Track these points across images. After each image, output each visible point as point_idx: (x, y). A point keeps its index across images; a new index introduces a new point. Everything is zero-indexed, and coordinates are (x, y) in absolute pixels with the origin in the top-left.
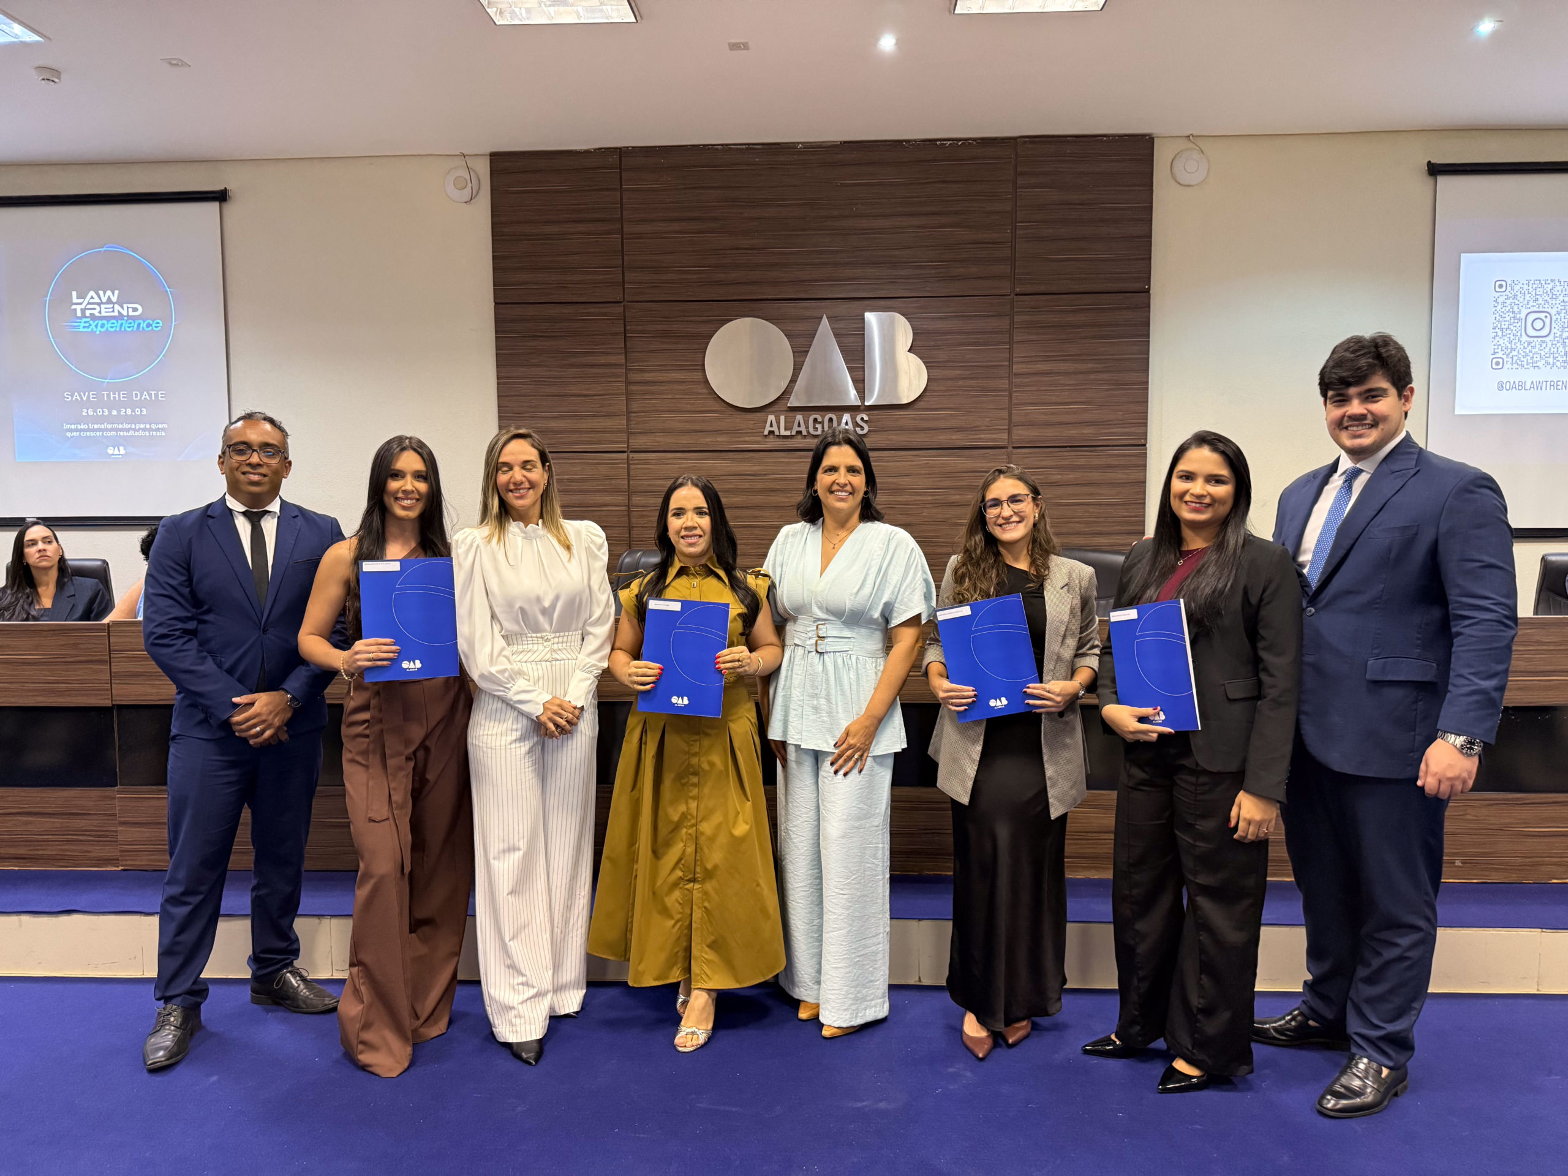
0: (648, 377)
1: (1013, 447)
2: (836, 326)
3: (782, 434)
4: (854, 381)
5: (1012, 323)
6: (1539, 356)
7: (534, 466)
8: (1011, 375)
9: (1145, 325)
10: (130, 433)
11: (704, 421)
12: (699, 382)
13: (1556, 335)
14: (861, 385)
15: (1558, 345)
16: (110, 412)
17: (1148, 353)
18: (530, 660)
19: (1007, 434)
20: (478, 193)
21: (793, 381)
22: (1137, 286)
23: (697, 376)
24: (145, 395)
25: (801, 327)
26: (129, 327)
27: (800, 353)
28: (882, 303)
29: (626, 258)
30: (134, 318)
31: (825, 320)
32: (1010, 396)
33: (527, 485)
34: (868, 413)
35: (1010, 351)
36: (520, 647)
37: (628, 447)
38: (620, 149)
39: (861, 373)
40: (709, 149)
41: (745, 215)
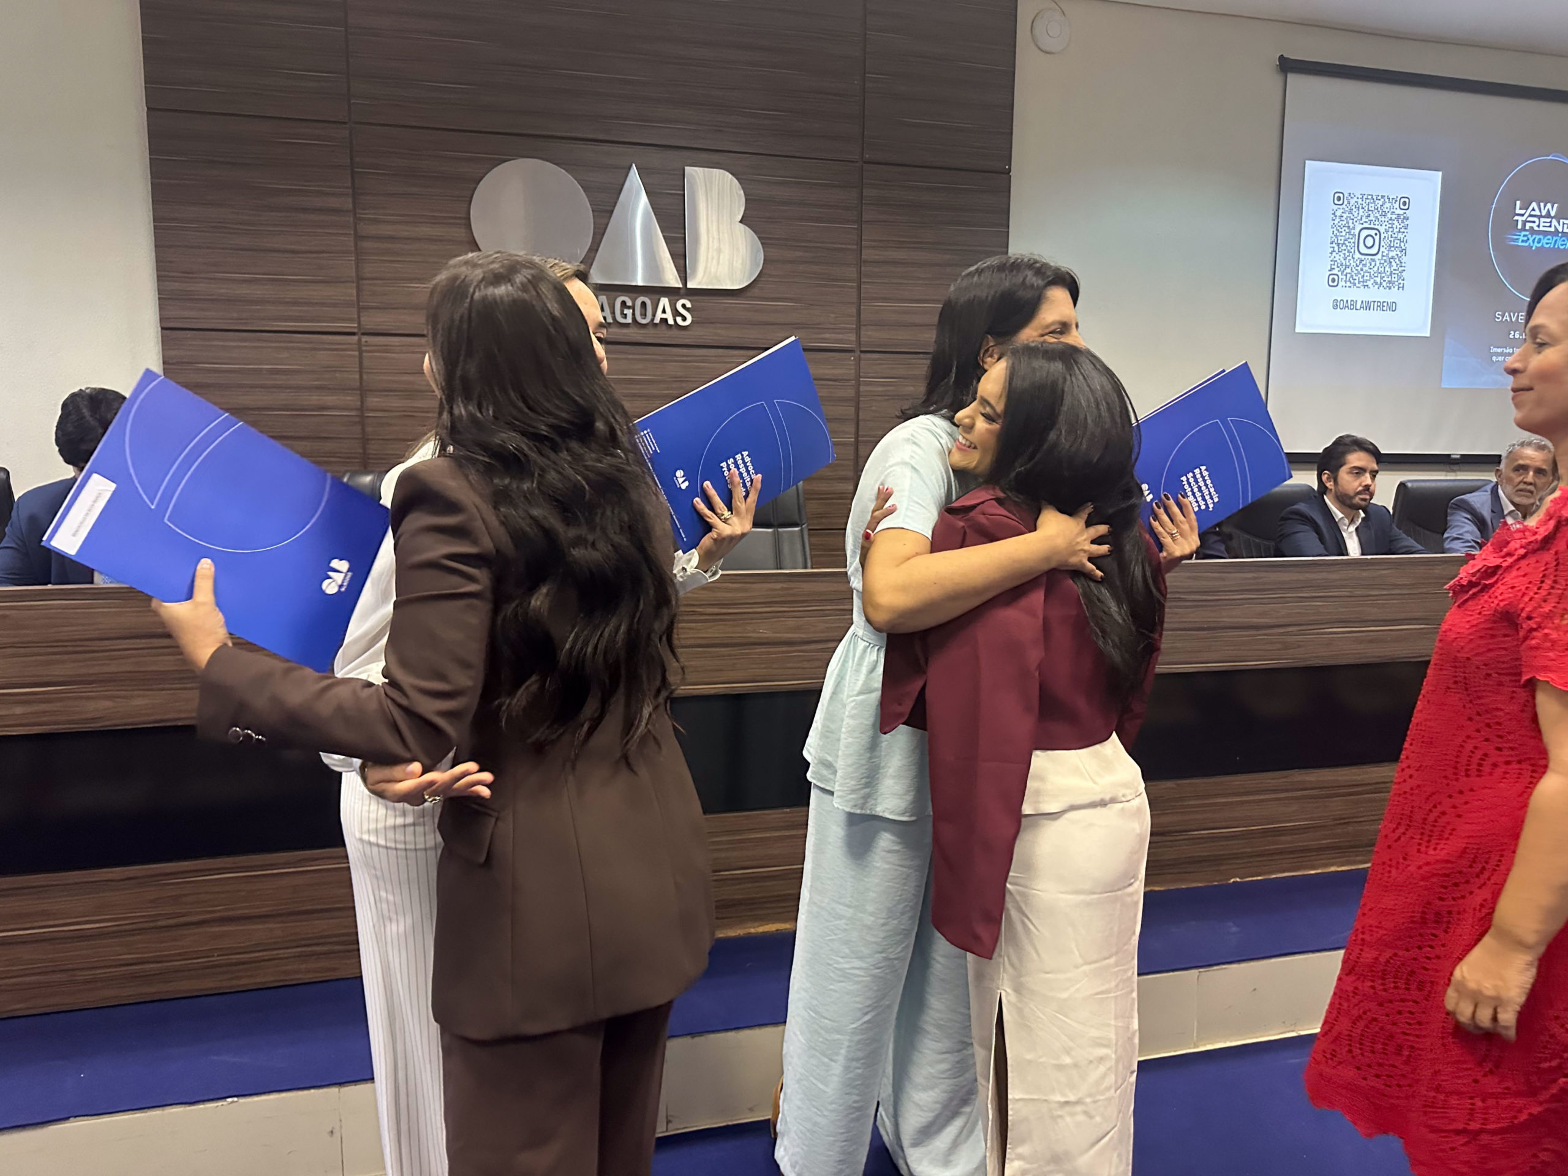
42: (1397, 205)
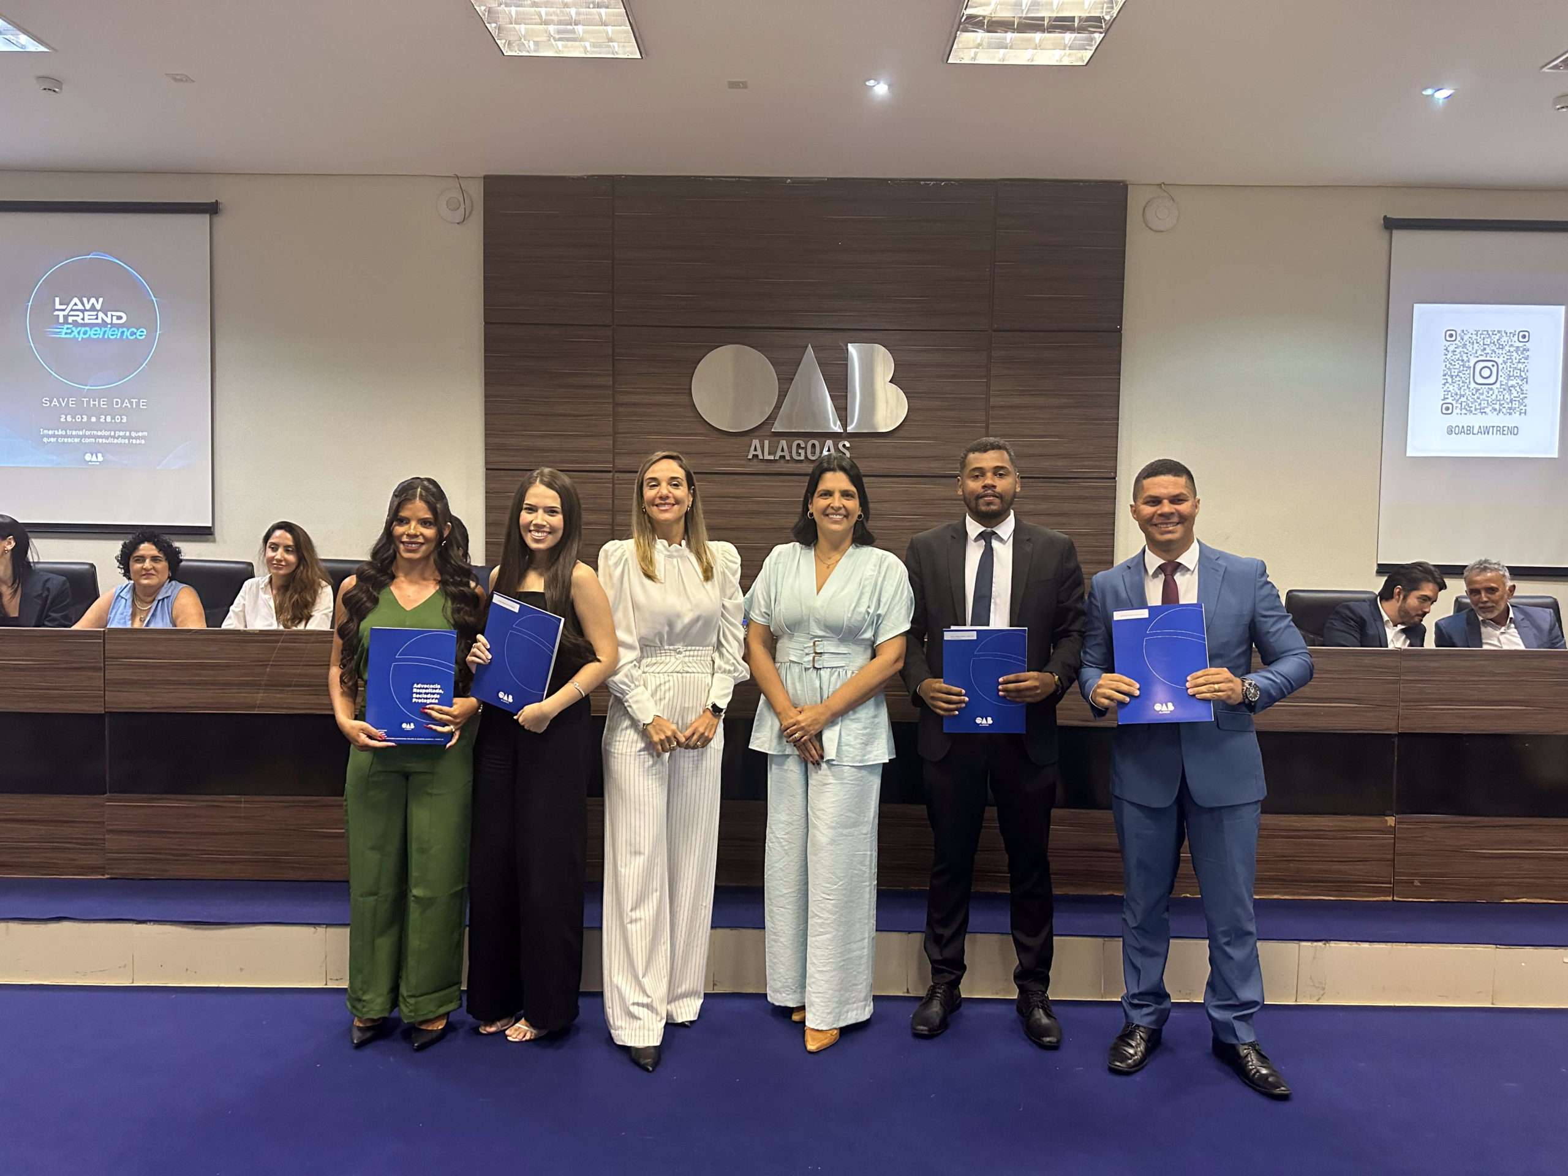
0: (636, 399)
2: (821, 356)
3: (766, 458)
5: (990, 357)
7: (680, 484)
8: (988, 407)
9: (1117, 363)
10: (110, 440)
11: (689, 444)
12: (686, 406)
14: (842, 412)
16: (89, 418)
17: (1119, 391)
18: (663, 671)
20: (470, 214)
22: (1108, 325)
23: (684, 400)
24: (127, 404)
25: (787, 355)
26: (112, 335)
27: (786, 380)
28: (865, 334)
29: (616, 283)
30: (118, 326)
31: (810, 350)
33: (672, 500)
34: (850, 440)
35: (988, 384)
36: (654, 658)
37: (613, 467)
38: (613, 177)
39: (845, 403)
40: (701, 181)
41: (734, 245)
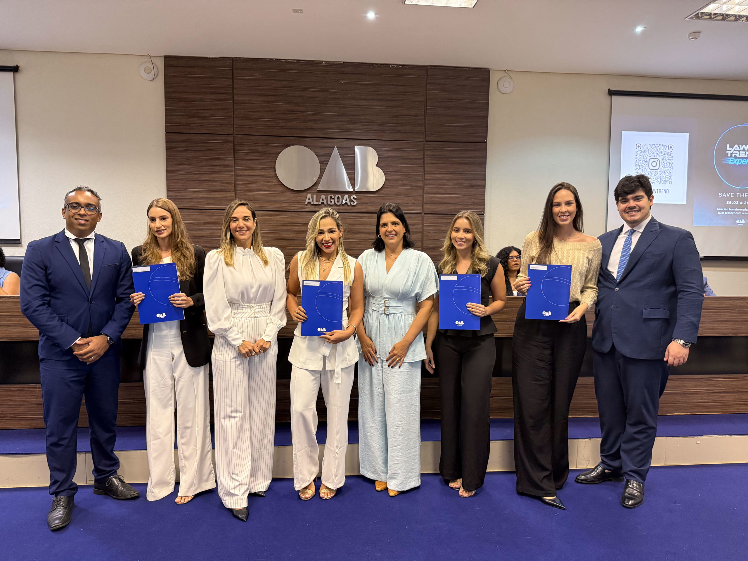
1: (425, 214)
2: (341, 152)
3: (314, 204)
4: (350, 179)
5: (424, 154)
6: (654, 178)
7: (249, 219)
8: (424, 179)
9: (484, 158)
11: (275, 196)
12: (272, 176)
13: (662, 169)
14: (353, 181)
15: (662, 173)
17: (486, 172)
18: (244, 317)
19: (421, 208)
20: (157, 76)
21: (320, 177)
22: (481, 140)
23: (272, 173)
25: (323, 151)
27: (324, 164)
28: (363, 142)
29: (235, 112)
31: (336, 149)
32: (423, 189)
33: (246, 229)
34: (356, 195)
35: (424, 167)
36: (239, 310)
38: (233, 58)
39: (353, 175)
40: (278, 61)
41: (296, 95)
42: (667, 148)
